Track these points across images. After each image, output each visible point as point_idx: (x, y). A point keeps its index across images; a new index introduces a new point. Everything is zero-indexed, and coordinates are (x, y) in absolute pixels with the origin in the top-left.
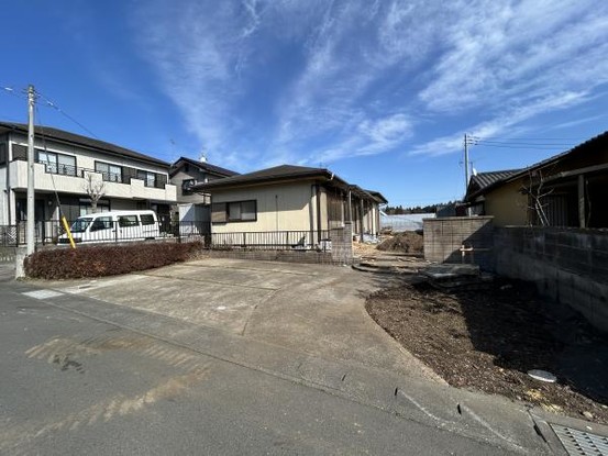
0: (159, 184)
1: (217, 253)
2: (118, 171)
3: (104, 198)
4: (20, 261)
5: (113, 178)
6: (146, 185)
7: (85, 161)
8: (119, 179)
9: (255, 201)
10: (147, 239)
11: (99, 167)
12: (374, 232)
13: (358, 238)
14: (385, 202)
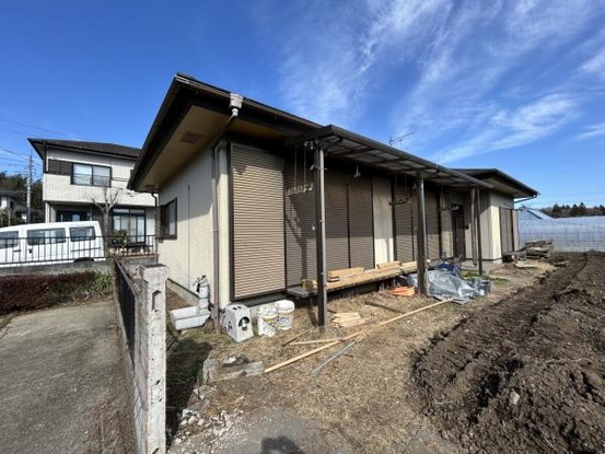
12: (497, 254)
13: (415, 279)
14: (531, 193)
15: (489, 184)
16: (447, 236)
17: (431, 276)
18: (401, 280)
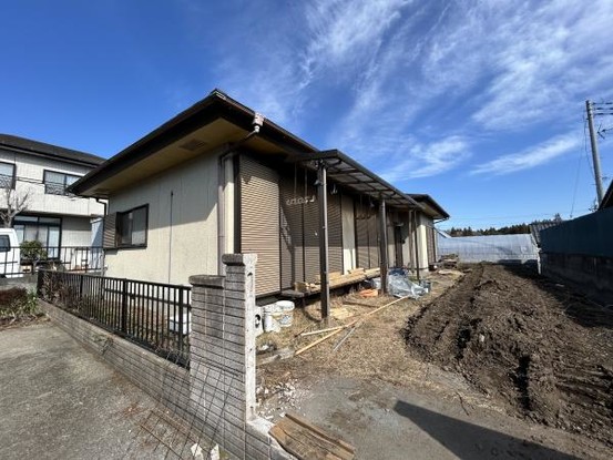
9: (147, 207)
12: (425, 264)
13: (378, 283)
14: (445, 216)
15: (423, 206)
16: (391, 248)
17: (391, 279)
18: (366, 284)
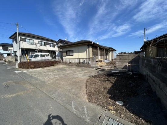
0: (54, 46)
1: (63, 64)
2: (44, 43)
3: (40, 50)
4: (17, 64)
5: (42, 45)
6: (50, 47)
7: (36, 41)
8: (44, 45)
9: (73, 50)
10: (47, 60)
11: (39, 42)
12: (111, 59)
13: (103, 61)
16: (105, 56)
17: (105, 60)
18: (101, 61)
